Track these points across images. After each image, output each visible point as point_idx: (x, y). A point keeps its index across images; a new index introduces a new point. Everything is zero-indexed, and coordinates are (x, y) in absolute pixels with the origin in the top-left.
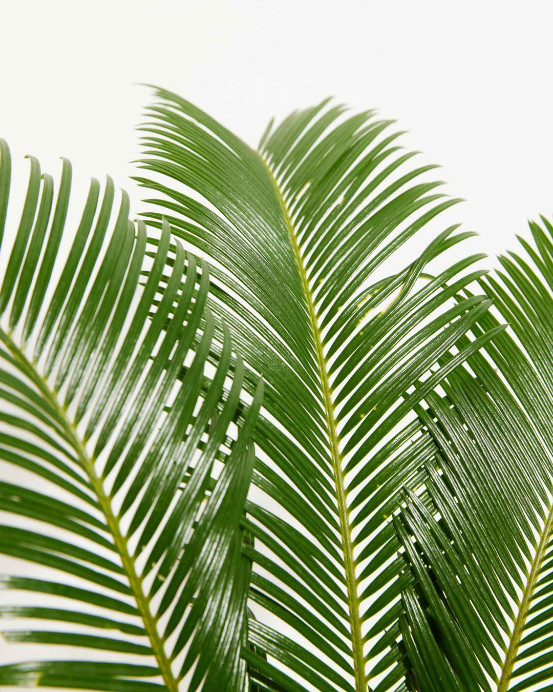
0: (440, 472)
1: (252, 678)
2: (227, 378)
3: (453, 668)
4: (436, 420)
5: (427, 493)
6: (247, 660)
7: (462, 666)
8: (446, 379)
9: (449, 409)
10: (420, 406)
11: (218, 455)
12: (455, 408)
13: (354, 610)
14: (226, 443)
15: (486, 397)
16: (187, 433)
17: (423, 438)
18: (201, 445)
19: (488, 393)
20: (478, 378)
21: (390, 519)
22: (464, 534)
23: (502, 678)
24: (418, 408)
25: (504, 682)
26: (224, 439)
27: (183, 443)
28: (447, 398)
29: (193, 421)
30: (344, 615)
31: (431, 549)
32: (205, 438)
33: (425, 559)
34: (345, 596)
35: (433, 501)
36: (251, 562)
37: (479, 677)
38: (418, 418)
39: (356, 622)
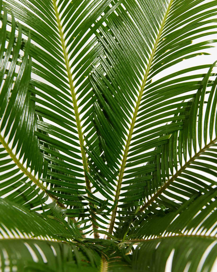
0: (105, 57)
1: (40, 140)
2: (16, 30)
3: (113, 127)
4: (103, 37)
5: (101, 66)
6: (37, 136)
7: (116, 126)
8: (107, 19)
9: (108, 32)
10: (97, 32)
11: (17, 63)
12: (110, 30)
13: (76, 111)
14: (20, 58)
15: (123, 24)
16: (4, 55)
17: (99, 44)
18: (10, 60)
19: (123, 22)
20: (119, 16)
21: (87, 77)
22: (115, 80)
23: (131, 128)
24: (96, 33)
25: (131, 130)
26: (19, 56)
27: (3, 59)
28: (107, 26)
29: (5, 50)
30: (73, 114)
31: (103, 87)
32: (11, 57)
33: (101, 91)
34: (72, 107)
35: (103, 68)
36: (35, 102)
37: (123, 129)
38: (96, 36)
39: (77, 115)
